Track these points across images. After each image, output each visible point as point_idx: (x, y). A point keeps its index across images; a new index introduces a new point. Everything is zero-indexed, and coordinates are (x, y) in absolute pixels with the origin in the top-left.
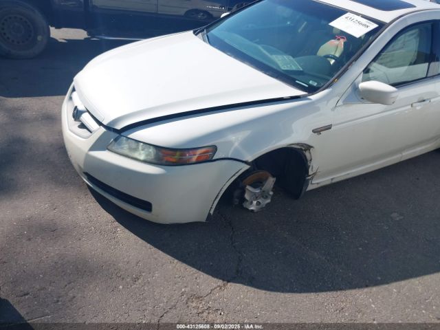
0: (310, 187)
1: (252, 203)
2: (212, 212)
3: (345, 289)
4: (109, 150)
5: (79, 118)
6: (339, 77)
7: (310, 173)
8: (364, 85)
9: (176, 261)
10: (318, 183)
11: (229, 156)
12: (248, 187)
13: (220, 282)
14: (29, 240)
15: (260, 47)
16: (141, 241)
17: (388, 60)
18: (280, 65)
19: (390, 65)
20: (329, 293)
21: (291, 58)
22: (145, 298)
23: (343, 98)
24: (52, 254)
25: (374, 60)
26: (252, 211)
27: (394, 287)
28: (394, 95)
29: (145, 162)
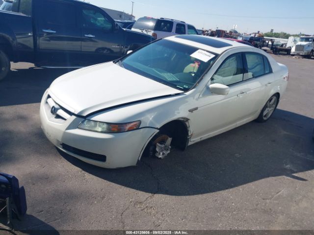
0: (190, 143)
1: (160, 154)
2: (140, 159)
3: (216, 191)
4: (78, 128)
5: (56, 113)
6: (199, 83)
7: (189, 134)
8: (211, 86)
9: (123, 187)
10: (194, 141)
11: (148, 126)
12: (158, 144)
13: (150, 194)
14: (34, 184)
15: (153, 69)
16: (100, 179)
17: (222, 73)
18: (167, 78)
19: (224, 75)
20: (209, 194)
21: (172, 74)
22: (111, 206)
23: (202, 93)
24: (50, 190)
25: (215, 73)
26: (160, 158)
27: (240, 188)
28: (227, 90)
29: (102, 132)
